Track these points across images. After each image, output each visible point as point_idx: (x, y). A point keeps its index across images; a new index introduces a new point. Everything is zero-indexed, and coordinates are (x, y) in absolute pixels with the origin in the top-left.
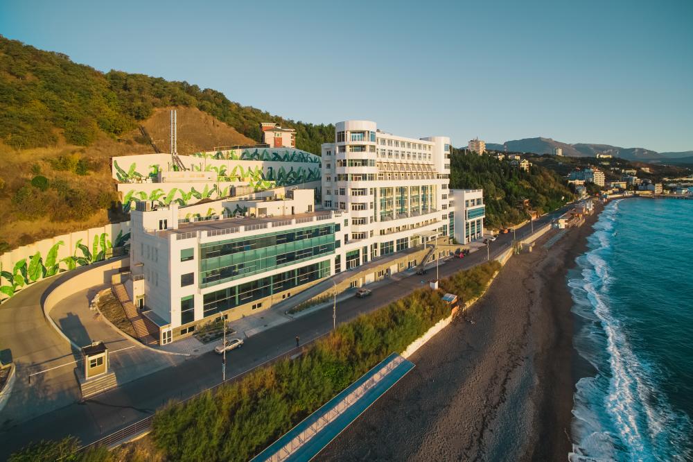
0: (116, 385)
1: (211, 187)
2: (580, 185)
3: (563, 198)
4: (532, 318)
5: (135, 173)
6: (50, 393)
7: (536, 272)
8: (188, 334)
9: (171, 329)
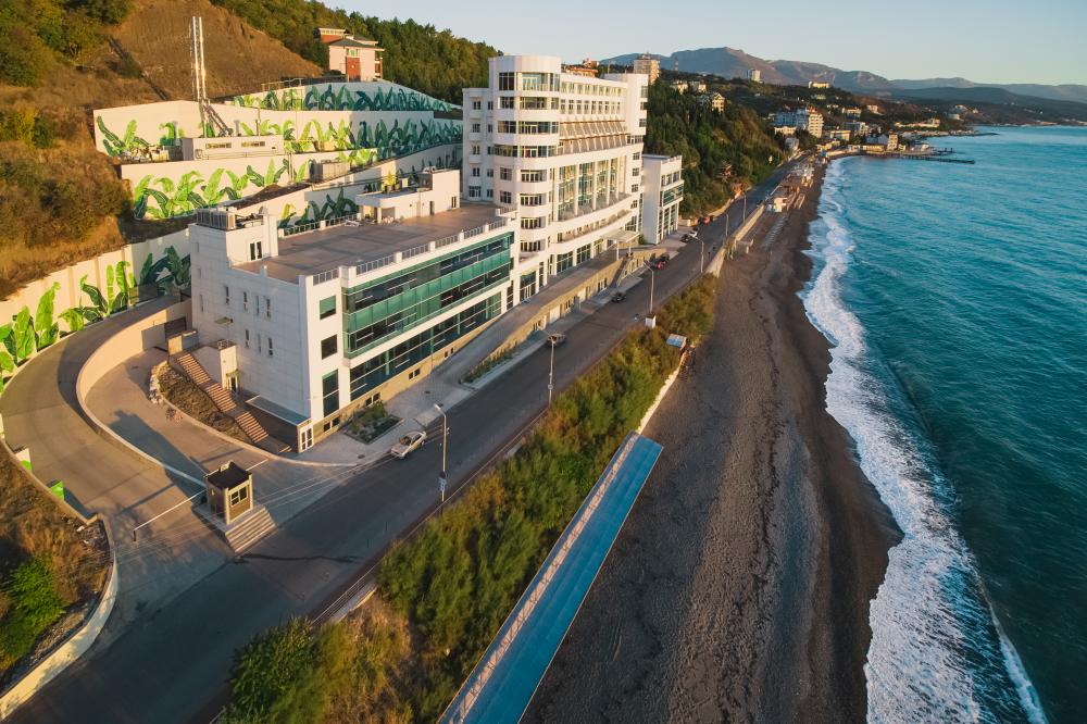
0: (273, 526)
1: (279, 165)
2: (790, 136)
3: (771, 159)
4: (778, 361)
5: (137, 140)
6: (176, 552)
7: (763, 288)
8: (333, 429)
9: (311, 426)
